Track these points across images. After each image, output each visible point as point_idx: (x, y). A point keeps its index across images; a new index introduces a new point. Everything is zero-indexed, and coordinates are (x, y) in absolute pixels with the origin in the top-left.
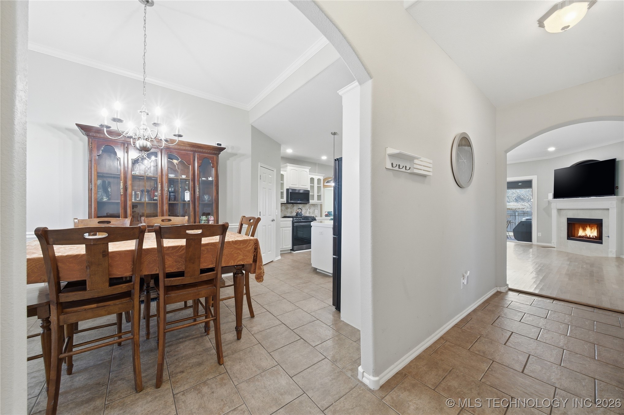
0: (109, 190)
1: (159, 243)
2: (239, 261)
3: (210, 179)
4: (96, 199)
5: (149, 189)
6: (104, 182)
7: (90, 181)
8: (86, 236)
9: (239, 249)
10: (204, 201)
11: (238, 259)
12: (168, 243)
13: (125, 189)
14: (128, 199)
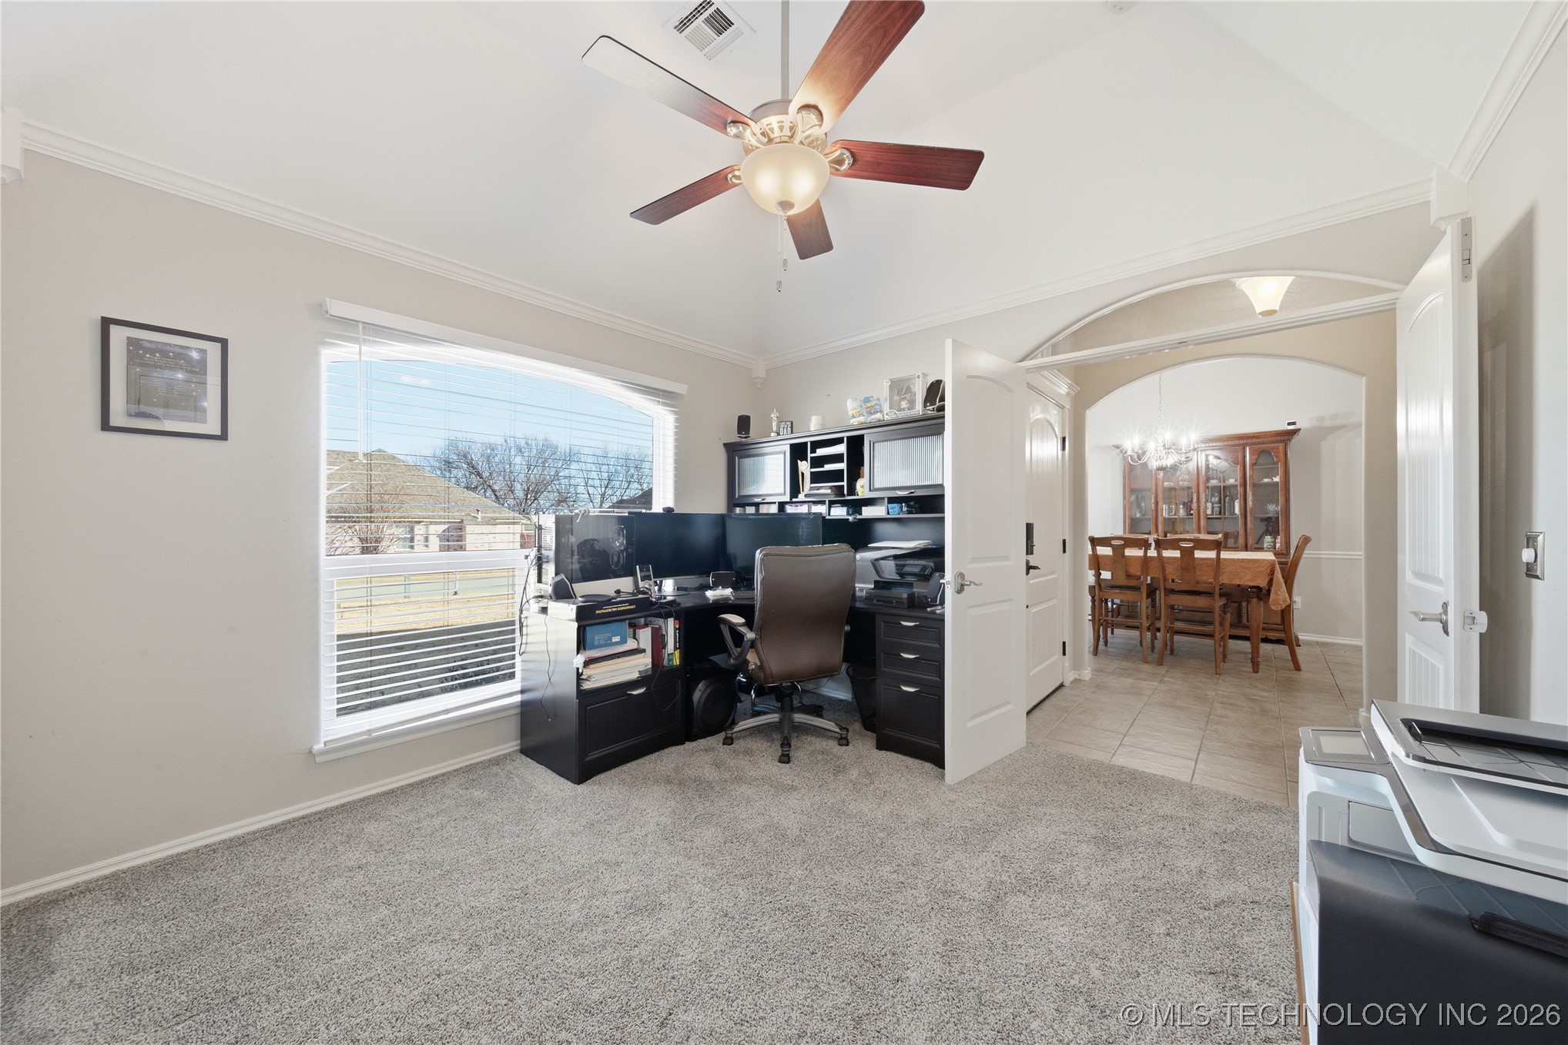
0: (1143, 504)
1: (1159, 553)
2: (1248, 581)
3: (1277, 479)
4: (1129, 516)
5: (1186, 501)
6: (1137, 498)
7: (1124, 498)
8: (1113, 542)
9: (1246, 568)
10: (1269, 513)
11: (1245, 579)
12: (1167, 553)
13: (1157, 503)
14: (1159, 513)
